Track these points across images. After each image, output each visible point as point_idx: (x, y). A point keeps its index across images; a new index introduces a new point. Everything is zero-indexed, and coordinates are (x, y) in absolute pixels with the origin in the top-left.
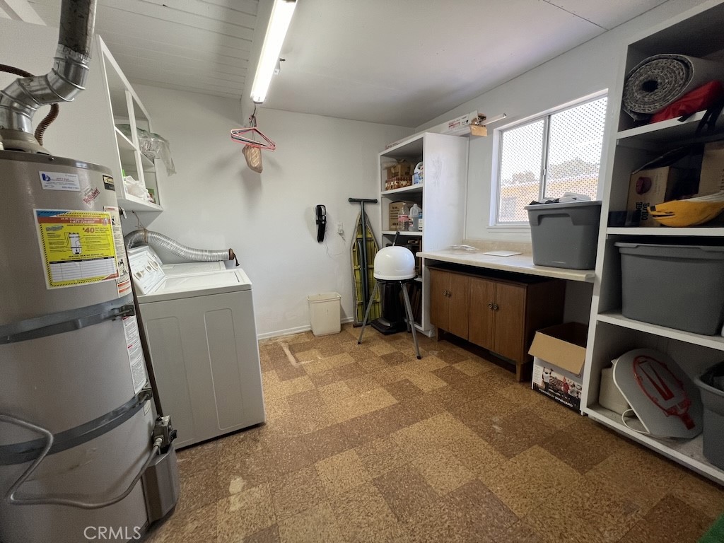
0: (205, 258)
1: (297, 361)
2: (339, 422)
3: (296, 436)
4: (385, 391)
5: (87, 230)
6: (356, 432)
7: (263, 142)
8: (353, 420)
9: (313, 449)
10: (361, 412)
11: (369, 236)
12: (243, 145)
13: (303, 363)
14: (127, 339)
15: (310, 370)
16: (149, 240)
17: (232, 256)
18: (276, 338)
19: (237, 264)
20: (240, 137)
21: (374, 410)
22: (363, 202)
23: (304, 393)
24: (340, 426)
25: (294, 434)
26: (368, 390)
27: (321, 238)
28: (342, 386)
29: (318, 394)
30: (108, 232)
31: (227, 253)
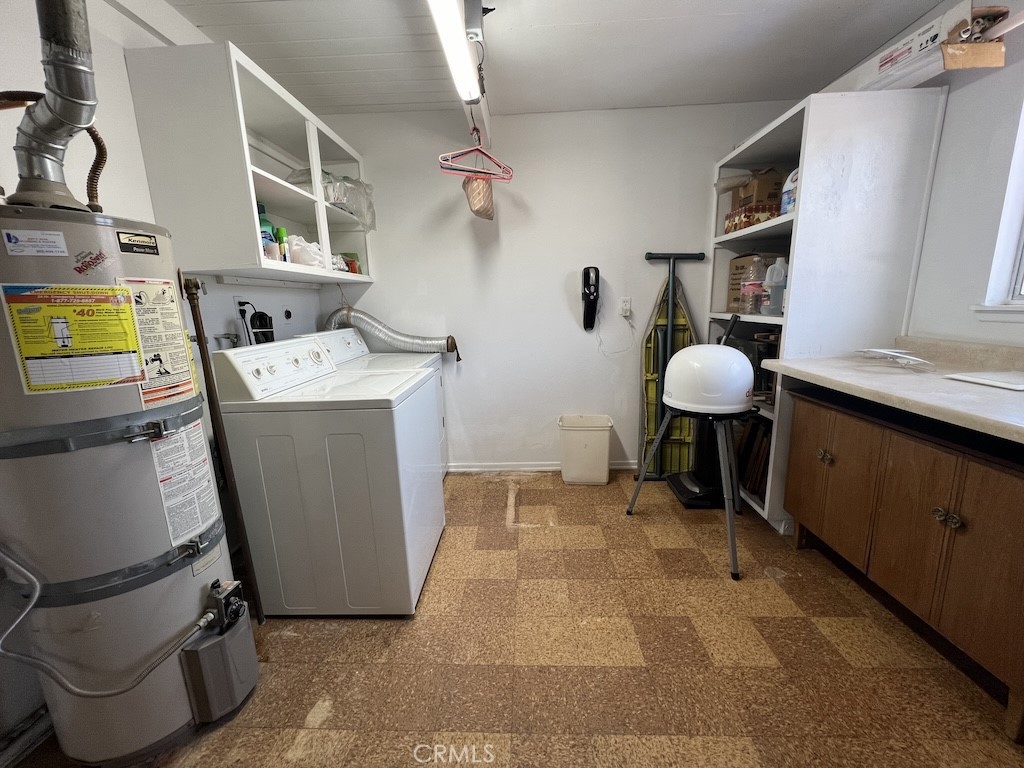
0: (408, 347)
1: (517, 520)
2: (518, 662)
3: (439, 660)
4: (631, 629)
5: (82, 313)
6: (535, 698)
7: (495, 170)
8: (542, 669)
9: (449, 699)
10: (566, 658)
11: (681, 321)
12: (462, 177)
13: (523, 525)
14: (158, 469)
15: (525, 543)
16: (352, 321)
17: (452, 346)
18: (509, 473)
19: (459, 359)
20: (455, 165)
21: (589, 663)
22: (674, 259)
23: (496, 582)
24: (515, 671)
25: (439, 656)
26: (601, 615)
27: (589, 322)
28: (558, 590)
29: (513, 593)
30: (122, 316)
31: (445, 342)
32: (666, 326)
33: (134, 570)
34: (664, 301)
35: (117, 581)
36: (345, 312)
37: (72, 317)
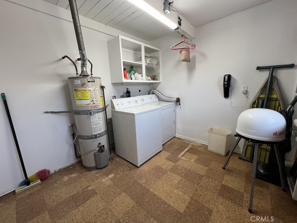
0: (167, 100)
1: (183, 156)
2: (151, 190)
3: (136, 179)
4: (188, 201)
6: (147, 199)
8: (154, 195)
9: (131, 188)
10: (162, 196)
11: (275, 96)
12: (179, 51)
13: (183, 158)
14: (92, 120)
15: (179, 163)
17: (178, 100)
18: (192, 142)
19: (180, 104)
20: (176, 48)
21: (167, 202)
22: (273, 69)
23: (162, 169)
24: (148, 191)
25: (137, 178)
26: (182, 192)
28: (176, 179)
29: (164, 174)
31: (176, 99)
32: (265, 98)
33: (88, 136)
34: (265, 87)
35: (85, 137)
36: (153, 90)
37: (81, 94)
